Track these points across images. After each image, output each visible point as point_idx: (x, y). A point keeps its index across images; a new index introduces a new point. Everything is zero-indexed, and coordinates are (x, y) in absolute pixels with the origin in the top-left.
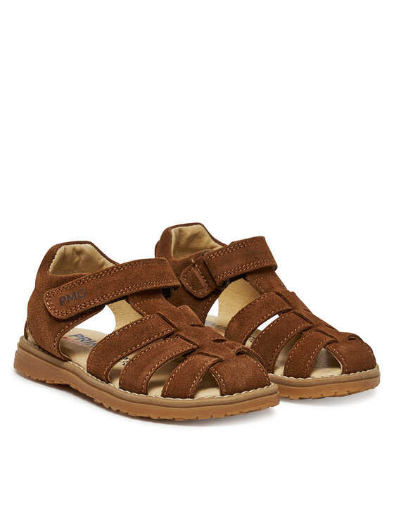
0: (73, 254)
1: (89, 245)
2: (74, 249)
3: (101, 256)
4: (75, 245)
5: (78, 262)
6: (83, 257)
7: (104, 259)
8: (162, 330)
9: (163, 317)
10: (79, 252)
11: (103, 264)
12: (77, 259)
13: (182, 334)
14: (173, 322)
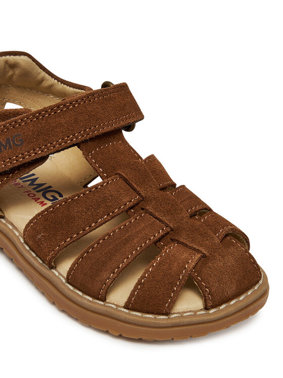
0: (5, 68)
1: (25, 58)
2: (6, 62)
3: (40, 70)
4: (8, 57)
5: (12, 76)
6: (17, 71)
7: (43, 74)
8: (124, 200)
9: (125, 180)
10: (13, 66)
11: (43, 80)
12: (10, 73)
13: (150, 208)
14: (138, 189)
